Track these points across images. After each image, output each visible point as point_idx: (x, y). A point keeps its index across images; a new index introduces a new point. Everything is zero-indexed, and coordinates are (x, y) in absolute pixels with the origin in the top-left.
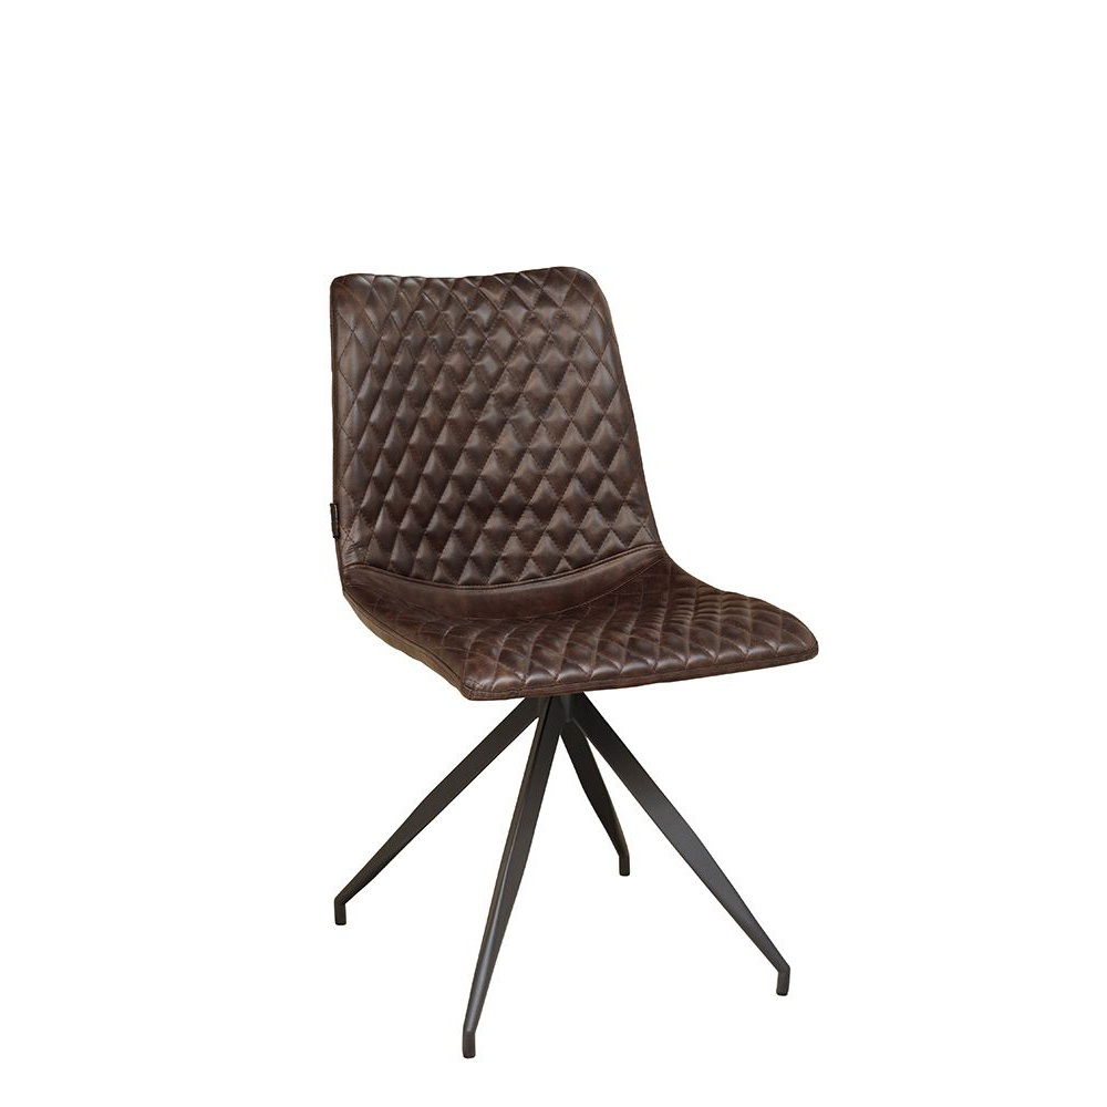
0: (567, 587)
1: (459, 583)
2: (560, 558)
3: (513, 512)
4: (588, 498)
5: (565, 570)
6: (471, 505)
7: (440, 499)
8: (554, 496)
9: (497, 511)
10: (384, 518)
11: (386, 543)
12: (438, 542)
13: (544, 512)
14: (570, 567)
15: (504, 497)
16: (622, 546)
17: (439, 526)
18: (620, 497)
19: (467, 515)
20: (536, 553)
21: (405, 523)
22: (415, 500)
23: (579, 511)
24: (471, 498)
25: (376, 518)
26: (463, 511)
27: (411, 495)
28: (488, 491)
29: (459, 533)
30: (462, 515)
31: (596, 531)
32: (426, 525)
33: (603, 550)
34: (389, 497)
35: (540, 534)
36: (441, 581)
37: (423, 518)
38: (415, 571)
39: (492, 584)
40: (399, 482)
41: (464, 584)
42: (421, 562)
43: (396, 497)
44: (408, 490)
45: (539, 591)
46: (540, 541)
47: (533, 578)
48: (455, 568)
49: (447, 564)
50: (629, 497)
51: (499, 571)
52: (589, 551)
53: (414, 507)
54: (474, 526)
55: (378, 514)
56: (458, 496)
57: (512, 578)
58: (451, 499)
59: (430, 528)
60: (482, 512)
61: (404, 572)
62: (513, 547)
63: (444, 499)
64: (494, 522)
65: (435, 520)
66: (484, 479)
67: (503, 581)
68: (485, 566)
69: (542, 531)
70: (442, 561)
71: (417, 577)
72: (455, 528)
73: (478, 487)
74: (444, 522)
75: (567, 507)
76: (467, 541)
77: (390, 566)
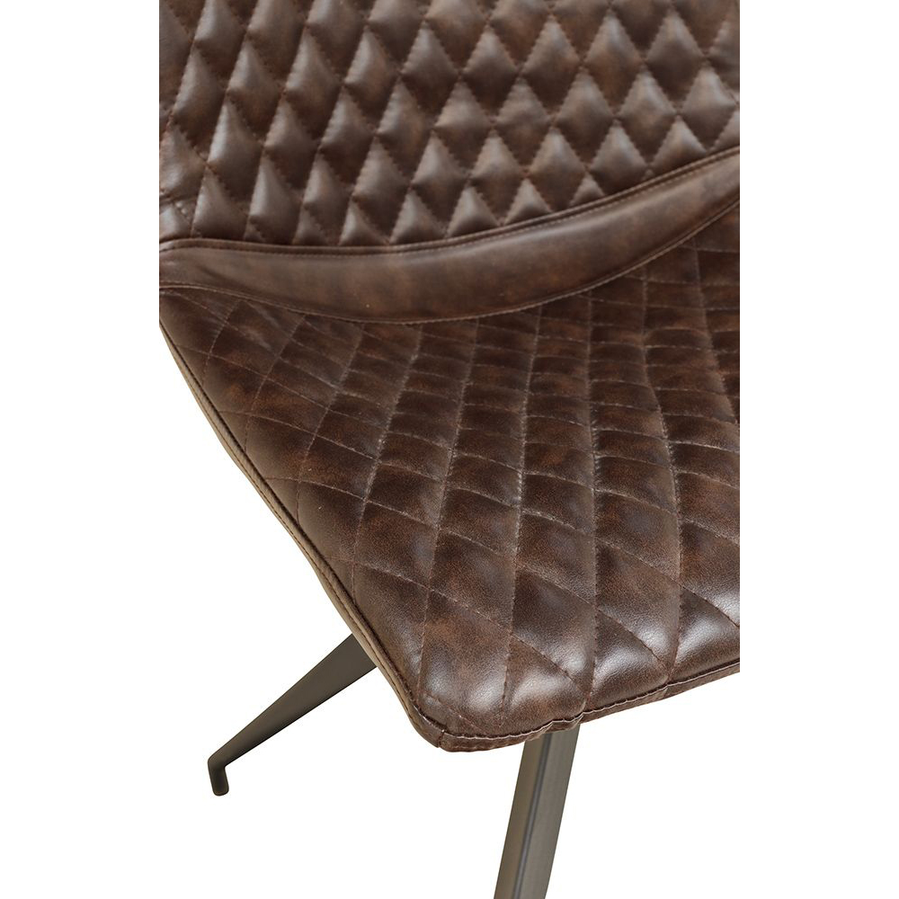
0: (597, 232)
1: (393, 239)
2: (582, 176)
3: (491, 89)
4: (635, 56)
5: (590, 198)
6: (411, 82)
7: (345, 74)
8: (571, 55)
9: (461, 91)
10: (230, 129)
11: (237, 182)
12: (345, 163)
13: (550, 87)
14: (600, 192)
15: (472, 63)
16: (698, 146)
17: (348, 131)
18: (698, 52)
19: (402, 101)
20: (534, 167)
21: (278, 130)
22: (293, 82)
23: (617, 81)
24: (409, 66)
25: (212, 131)
26: (394, 95)
27: (284, 70)
28: (441, 50)
29: (389, 142)
30: (391, 104)
31: (650, 121)
32: (319, 131)
33: (662, 154)
34: (237, 81)
35: (542, 131)
36: (358, 240)
37: (312, 116)
38: (303, 228)
39: (455, 235)
40: (256, 47)
41: (404, 240)
42: (313, 209)
43: (252, 81)
44: (277, 60)
45: (543, 243)
46: (544, 144)
47: (531, 217)
48: (381, 212)
49: (367, 205)
50: (713, 51)
51: (468, 206)
52: (636, 158)
53: (294, 98)
54: (417, 123)
55: (214, 122)
56: (382, 64)
57: (492, 218)
58: (369, 72)
59: (329, 137)
60: (430, 95)
61: (277, 235)
62: (493, 156)
63: (355, 74)
64: (457, 112)
65: (340, 117)
66: (435, 26)
67: (475, 228)
68: (439, 200)
69: (548, 125)
70: (356, 200)
71: (309, 241)
72: (381, 130)
73: (423, 43)
74: (358, 121)
75: (597, 74)
76: (403, 152)
77: (250, 229)
